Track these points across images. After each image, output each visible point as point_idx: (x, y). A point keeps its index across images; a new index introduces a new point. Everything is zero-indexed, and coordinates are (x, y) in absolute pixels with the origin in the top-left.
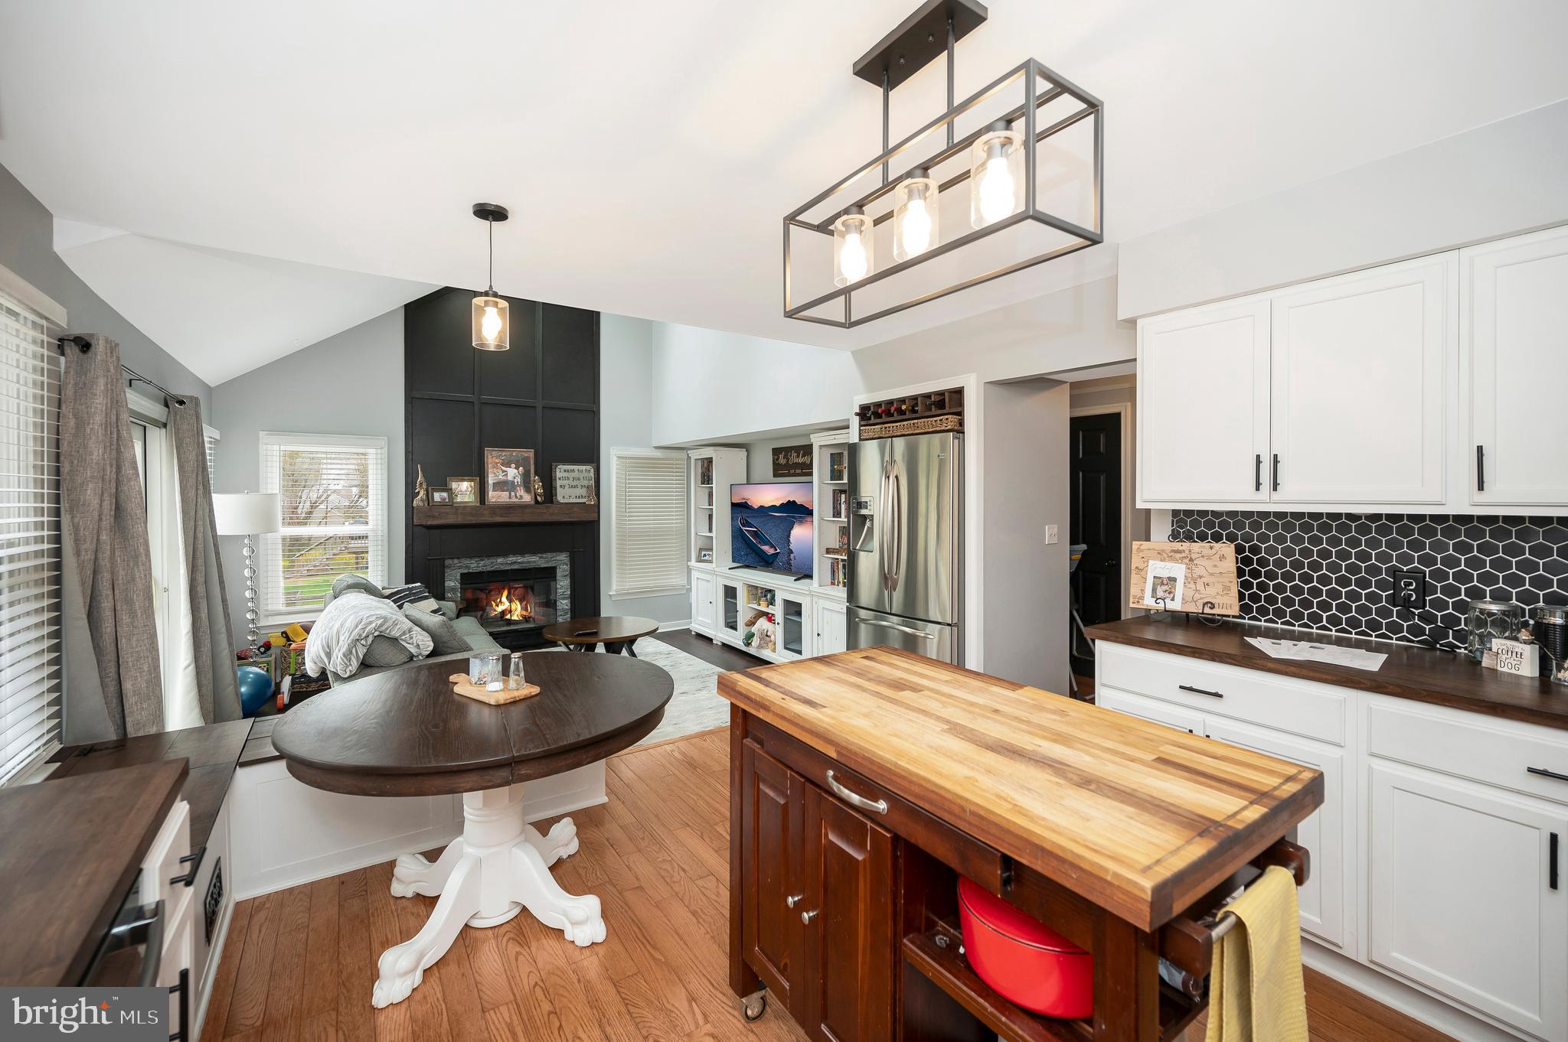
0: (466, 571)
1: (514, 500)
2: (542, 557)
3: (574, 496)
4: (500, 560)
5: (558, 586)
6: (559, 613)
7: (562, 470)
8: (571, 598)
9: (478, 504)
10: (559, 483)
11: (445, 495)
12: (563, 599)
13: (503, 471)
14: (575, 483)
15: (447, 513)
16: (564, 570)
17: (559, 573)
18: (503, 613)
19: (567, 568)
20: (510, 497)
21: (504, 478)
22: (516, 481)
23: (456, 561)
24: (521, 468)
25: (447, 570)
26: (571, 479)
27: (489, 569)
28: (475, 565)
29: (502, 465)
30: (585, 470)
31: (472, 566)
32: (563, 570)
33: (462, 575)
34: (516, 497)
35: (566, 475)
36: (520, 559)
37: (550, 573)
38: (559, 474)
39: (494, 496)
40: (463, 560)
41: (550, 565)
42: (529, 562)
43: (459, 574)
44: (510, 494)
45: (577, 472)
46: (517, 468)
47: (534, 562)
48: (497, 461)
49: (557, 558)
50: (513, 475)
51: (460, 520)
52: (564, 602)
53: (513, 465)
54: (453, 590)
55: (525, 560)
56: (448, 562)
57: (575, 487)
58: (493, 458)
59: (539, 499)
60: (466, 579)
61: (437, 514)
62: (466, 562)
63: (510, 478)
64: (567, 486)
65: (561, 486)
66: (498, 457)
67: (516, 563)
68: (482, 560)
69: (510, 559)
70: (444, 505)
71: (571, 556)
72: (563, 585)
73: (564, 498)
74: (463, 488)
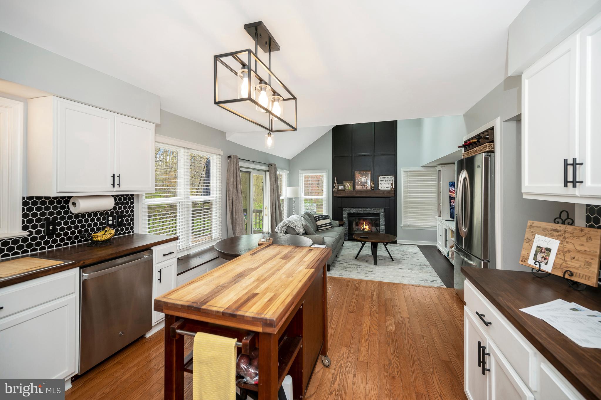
0: (349, 212)
1: (364, 189)
2: (374, 209)
3: (386, 187)
4: (360, 209)
5: (380, 221)
7: (382, 178)
8: (385, 225)
9: (352, 190)
10: (380, 182)
11: (342, 187)
12: (382, 225)
13: (361, 179)
14: (386, 182)
15: (342, 193)
17: (380, 216)
18: (364, 229)
19: (383, 214)
21: (361, 181)
23: (346, 209)
24: (367, 177)
25: (343, 211)
26: (385, 181)
27: (356, 212)
28: (352, 210)
29: (361, 176)
30: (391, 178)
33: (348, 213)
36: (366, 209)
37: (378, 215)
38: (380, 179)
39: (358, 187)
41: (377, 212)
42: (369, 211)
44: (363, 187)
45: (387, 178)
46: (365, 178)
47: (371, 211)
49: (380, 210)
51: (347, 195)
52: (382, 227)
53: (364, 176)
54: (345, 218)
56: (344, 209)
57: (386, 184)
58: (357, 175)
59: (372, 188)
60: (350, 215)
61: (339, 193)
62: (349, 209)
63: (363, 181)
64: (383, 184)
65: (381, 184)
66: (359, 174)
67: (365, 211)
68: (354, 209)
69: (363, 209)
70: (341, 190)
71: (385, 210)
72: (382, 220)
73: (382, 188)
74: (348, 185)
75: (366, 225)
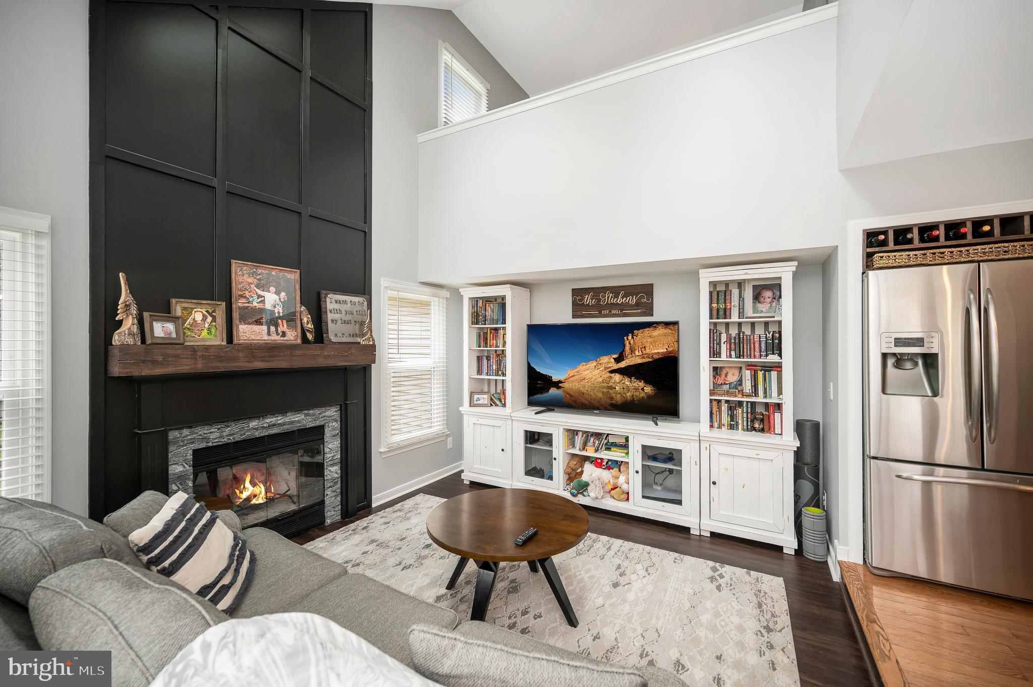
0: (201, 446)
1: (275, 337)
2: (306, 415)
3: (347, 334)
4: (254, 424)
5: (327, 450)
6: (327, 484)
7: (333, 301)
8: (341, 462)
9: (224, 343)
10: (330, 316)
11: (170, 326)
12: (332, 465)
13: (259, 296)
14: (348, 317)
15: (177, 356)
16: (334, 429)
17: (328, 433)
18: (248, 499)
19: (337, 425)
20: (269, 334)
21: (259, 306)
22: (276, 311)
23: (186, 432)
24: (283, 294)
25: (172, 448)
26: (344, 313)
27: (238, 438)
28: (216, 435)
29: (258, 286)
30: (356, 303)
31: (212, 436)
32: (332, 429)
33: (196, 452)
34: (278, 334)
35: (337, 306)
36: (280, 419)
37: (319, 431)
38: (329, 306)
39: (247, 332)
40: (196, 430)
41: (317, 423)
42: (292, 423)
43: (190, 452)
44: (269, 330)
45: (349, 304)
46: (278, 293)
47: (299, 422)
48: (250, 280)
49: (327, 414)
50: (272, 302)
51: (200, 366)
52: (334, 469)
53: (272, 289)
54: (182, 475)
55: (287, 419)
56: (173, 435)
57: (348, 322)
58: (244, 275)
59: (308, 336)
61: (160, 358)
62: (202, 431)
63: (268, 306)
64: (339, 322)
65: (332, 321)
66: (253, 274)
67: (274, 425)
68: (228, 427)
69: (268, 420)
70: (167, 343)
71: (341, 410)
72: (332, 447)
73: (336, 335)
74: (199, 317)
75: (253, 484)
